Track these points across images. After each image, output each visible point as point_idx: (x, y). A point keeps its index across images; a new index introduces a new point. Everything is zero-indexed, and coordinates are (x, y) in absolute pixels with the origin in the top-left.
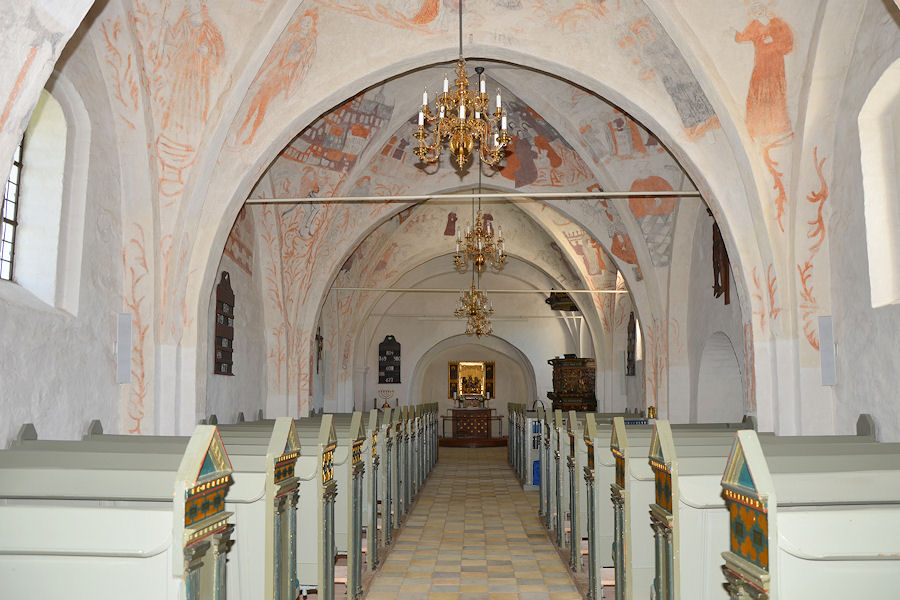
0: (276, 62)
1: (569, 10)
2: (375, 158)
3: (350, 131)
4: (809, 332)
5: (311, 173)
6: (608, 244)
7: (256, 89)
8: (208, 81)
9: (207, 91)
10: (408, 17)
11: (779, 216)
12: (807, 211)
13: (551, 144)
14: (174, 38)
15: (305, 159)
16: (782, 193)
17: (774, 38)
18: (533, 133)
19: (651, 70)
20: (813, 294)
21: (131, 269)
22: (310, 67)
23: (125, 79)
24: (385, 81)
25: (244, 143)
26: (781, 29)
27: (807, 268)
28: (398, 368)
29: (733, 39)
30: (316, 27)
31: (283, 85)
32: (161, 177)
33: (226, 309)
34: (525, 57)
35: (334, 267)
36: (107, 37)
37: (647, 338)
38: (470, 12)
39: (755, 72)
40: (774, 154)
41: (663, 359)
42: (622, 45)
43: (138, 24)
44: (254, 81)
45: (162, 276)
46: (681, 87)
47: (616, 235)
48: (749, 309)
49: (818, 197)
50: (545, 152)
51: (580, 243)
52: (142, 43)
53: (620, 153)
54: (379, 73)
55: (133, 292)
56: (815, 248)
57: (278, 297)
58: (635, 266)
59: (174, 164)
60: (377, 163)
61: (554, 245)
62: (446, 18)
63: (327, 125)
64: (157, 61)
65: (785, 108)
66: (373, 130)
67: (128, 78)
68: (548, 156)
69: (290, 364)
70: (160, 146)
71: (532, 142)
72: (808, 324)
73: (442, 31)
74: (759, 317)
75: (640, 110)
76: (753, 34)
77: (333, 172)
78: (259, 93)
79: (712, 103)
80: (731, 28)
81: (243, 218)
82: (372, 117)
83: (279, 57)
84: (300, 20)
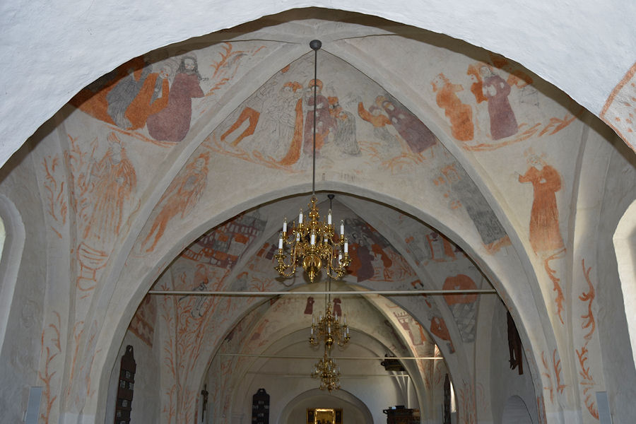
0: (176, 191)
1: (397, 158)
2: (252, 258)
3: (234, 238)
4: (589, 403)
5: (202, 269)
6: (428, 325)
7: (159, 210)
8: (122, 203)
9: (121, 212)
10: (277, 160)
11: (559, 311)
12: (579, 308)
13: (384, 250)
14: (99, 171)
15: (198, 259)
16: (560, 294)
17: (547, 180)
18: (370, 242)
19: (458, 202)
20: (590, 374)
21: (48, 349)
22: (201, 196)
23: (58, 199)
24: (259, 206)
25: (147, 251)
26: (551, 174)
27: (584, 352)
28: (267, 414)
29: (517, 180)
30: (208, 166)
31: (180, 208)
32: (79, 275)
33: (128, 375)
34: (364, 191)
35: (218, 340)
36: (47, 169)
37: (459, 398)
38: (323, 157)
39: (534, 204)
40: (552, 264)
41: (473, 415)
42: (436, 183)
43: (72, 160)
44: (157, 205)
45: (73, 354)
46: (480, 214)
47: (433, 318)
48: (540, 385)
49: (588, 297)
50: (379, 256)
51: (407, 321)
52: (74, 174)
53: (435, 257)
54: (254, 200)
55: (47, 367)
56: (588, 337)
57: (172, 364)
58: (449, 342)
59: (90, 266)
60: (253, 262)
61: (387, 323)
62: (304, 160)
63: (217, 234)
64: (84, 188)
65: (558, 230)
66: (251, 238)
67: (60, 199)
68: (382, 258)
69: (179, 418)
70: (81, 251)
71: (370, 249)
72: (588, 398)
73: (302, 171)
74: (549, 391)
75: (451, 231)
76: (531, 176)
77: (220, 269)
78: (161, 213)
79: (504, 226)
80: (516, 172)
81: (148, 302)
82: (251, 229)
83: (178, 187)
84: (196, 160)
